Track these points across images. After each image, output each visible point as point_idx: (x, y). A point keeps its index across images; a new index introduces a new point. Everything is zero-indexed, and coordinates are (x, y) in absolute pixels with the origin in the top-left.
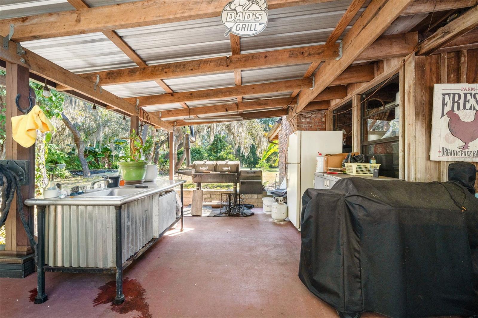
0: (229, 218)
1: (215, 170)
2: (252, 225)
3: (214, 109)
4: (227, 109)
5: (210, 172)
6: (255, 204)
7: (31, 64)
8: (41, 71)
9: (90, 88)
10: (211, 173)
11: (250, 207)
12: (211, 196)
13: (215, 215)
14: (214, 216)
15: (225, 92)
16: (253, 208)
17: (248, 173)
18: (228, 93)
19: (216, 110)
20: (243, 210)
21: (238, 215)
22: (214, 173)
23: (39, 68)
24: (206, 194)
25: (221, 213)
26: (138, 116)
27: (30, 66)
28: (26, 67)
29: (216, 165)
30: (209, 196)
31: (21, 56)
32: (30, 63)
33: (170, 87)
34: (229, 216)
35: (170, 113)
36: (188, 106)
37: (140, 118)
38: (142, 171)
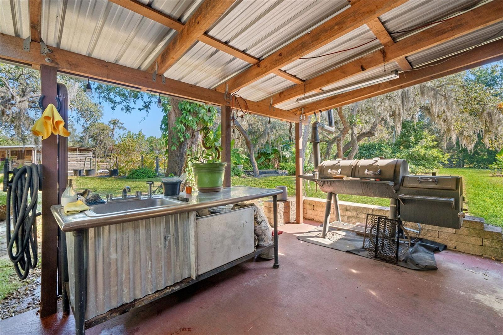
0: (372, 261)
1: (353, 175)
2: (415, 295)
3: (340, 73)
4: (364, 65)
5: (342, 178)
6: (451, 244)
7: (58, 63)
8: (73, 68)
9: (146, 79)
10: (345, 178)
11: (436, 248)
12: (357, 214)
13: (348, 250)
14: (348, 252)
15: (332, 28)
16: (443, 252)
17: (421, 182)
18: (336, 27)
19: (344, 73)
20: (416, 251)
21: (395, 261)
22: (350, 179)
23: (70, 65)
24: (349, 211)
25: (363, 248)
26: (229, 105)
27: (57, 64)
28: (53, 66)
29: (356, 166)
30: (354, 214)
31: (46, 55)
32: (58, 61)
33: (248, 52)
34: (376, 257)
35: (282, 96)
36: (301, 80)
37: (232, 107)
38: (217, 175)
